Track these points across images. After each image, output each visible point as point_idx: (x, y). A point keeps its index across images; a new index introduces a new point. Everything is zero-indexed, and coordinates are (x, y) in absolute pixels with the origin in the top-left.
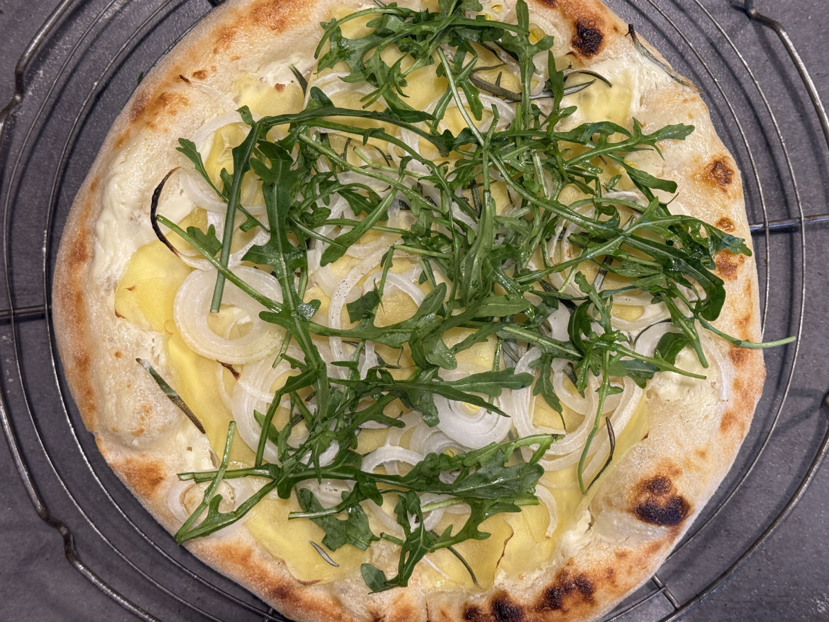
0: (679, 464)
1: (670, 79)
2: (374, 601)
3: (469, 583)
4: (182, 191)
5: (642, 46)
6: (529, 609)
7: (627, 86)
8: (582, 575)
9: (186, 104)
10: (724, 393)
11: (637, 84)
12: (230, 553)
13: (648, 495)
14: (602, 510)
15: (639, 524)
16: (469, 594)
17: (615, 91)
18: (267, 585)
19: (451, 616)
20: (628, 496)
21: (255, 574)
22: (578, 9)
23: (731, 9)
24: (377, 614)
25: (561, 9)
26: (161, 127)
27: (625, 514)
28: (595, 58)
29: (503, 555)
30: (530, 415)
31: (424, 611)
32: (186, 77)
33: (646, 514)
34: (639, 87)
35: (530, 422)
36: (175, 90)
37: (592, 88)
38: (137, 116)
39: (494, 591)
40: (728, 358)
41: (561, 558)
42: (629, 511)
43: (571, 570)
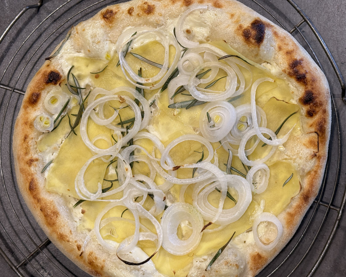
0: (237, 26)
1: (69, 40)
2: (307, 157)
3: (297, 115)
4: (130, 253)
5: (55, 53)
6: (306, 88)
7: (73, 59)
8: (289, 66)
9: (92, 253)
10: (205, 8)
11: (72, 55)
12: (289, 222)
13: (251, 39)
14: (260, 59)
15: (265, 42)
16: (302, 115)
17: (75, 64)
18: (303, 205)
19: (312, 123)
20: (252, 48)
21: (298, 210)
22: (40, 83)
23: (39, 13)
24: (313, 155)
25: (41, 90)
26: (103, 263)
27: (261, 48)
28: (61, 74)
29: (283, 101)
30: (220, 93)
31: (310, 134)
32: (80, 253)
33: (260, 39)
34: (73, 53)
35: (223, 93)
36: (86, 258)
37: (75, 74)
38: (99, 274)
39: (300, 104)
40: (189, 7)
41: (283, 75)
42: (259, 47)
43: (287, 71)
